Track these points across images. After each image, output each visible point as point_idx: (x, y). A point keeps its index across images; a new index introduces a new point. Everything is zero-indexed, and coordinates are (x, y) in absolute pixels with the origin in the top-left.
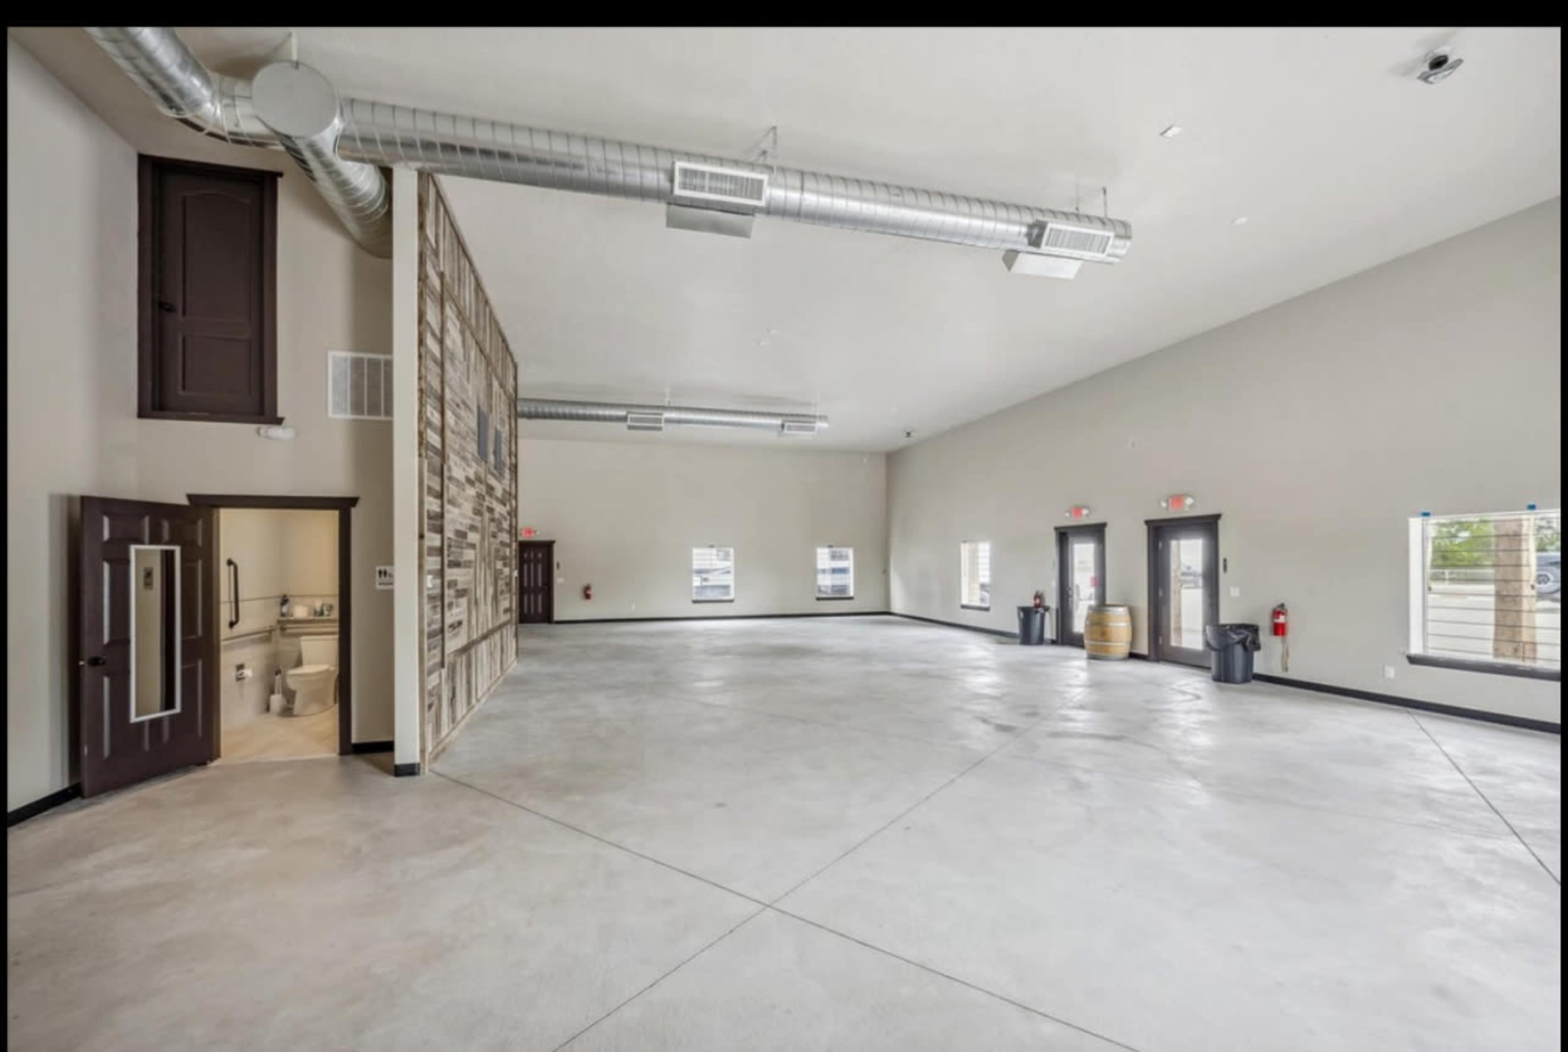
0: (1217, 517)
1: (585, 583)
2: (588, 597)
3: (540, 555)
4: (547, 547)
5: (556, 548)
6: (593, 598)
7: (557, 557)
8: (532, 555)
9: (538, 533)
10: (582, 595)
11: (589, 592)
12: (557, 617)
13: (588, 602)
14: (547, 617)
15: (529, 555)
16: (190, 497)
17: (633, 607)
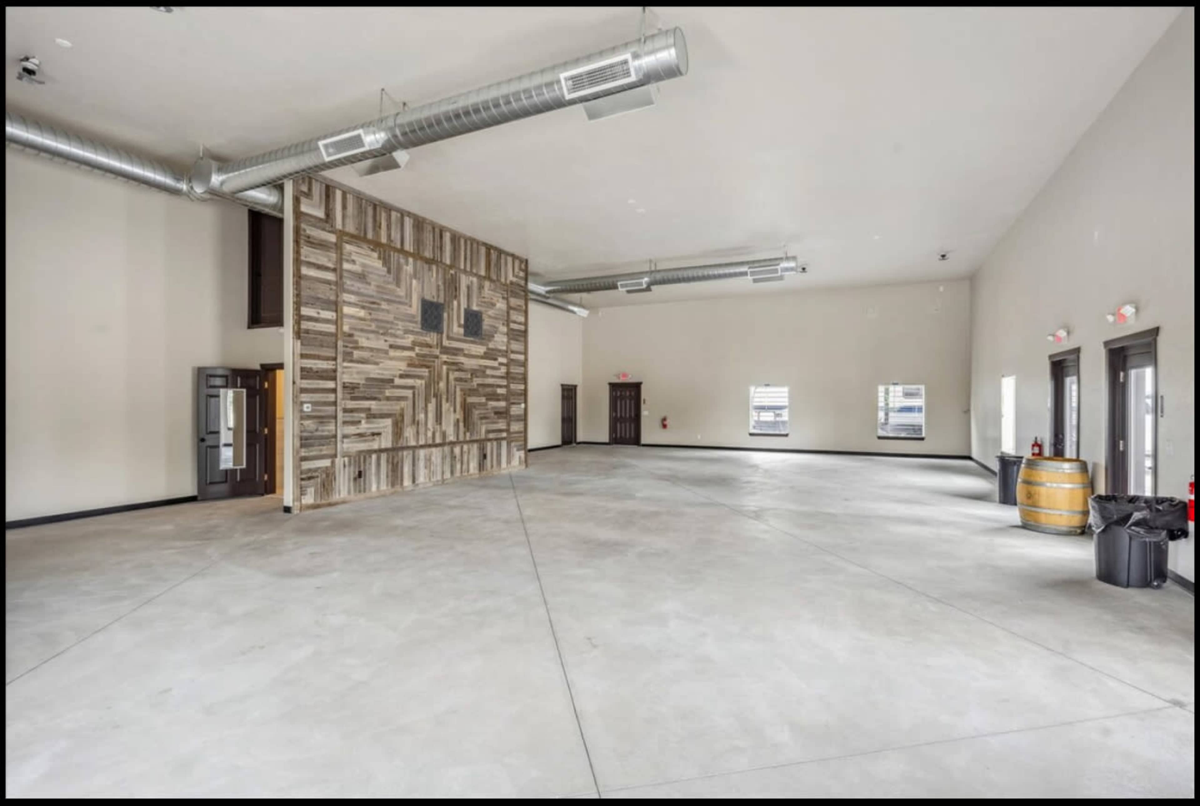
0: (1155, 331)
1: (663, 415)
2: (665, 426)
3: (633, 393)
4: (637, 387)
5: (643, 387)
6: (668, 426)
7: (644, 395)
8: (628, 394)
9: (630, 376)
10: (661, 425)
11: (665, 423)
12: (643, 441)
13: (664, 430)
14: (636, 441)
15: (626, 393)
16: (262, 366)
17: (699, 437)
